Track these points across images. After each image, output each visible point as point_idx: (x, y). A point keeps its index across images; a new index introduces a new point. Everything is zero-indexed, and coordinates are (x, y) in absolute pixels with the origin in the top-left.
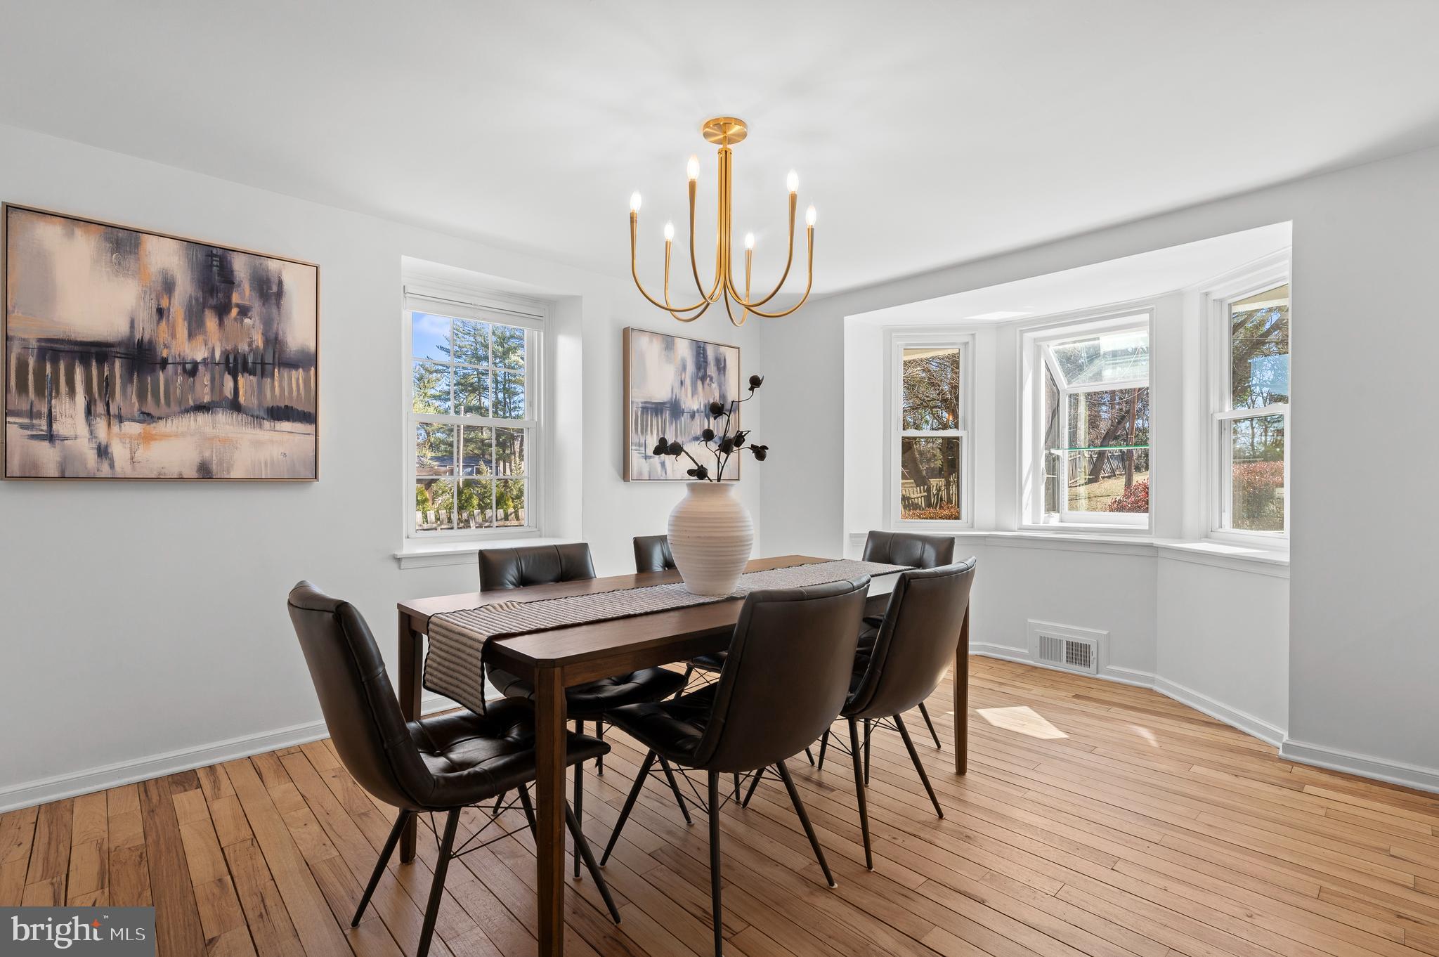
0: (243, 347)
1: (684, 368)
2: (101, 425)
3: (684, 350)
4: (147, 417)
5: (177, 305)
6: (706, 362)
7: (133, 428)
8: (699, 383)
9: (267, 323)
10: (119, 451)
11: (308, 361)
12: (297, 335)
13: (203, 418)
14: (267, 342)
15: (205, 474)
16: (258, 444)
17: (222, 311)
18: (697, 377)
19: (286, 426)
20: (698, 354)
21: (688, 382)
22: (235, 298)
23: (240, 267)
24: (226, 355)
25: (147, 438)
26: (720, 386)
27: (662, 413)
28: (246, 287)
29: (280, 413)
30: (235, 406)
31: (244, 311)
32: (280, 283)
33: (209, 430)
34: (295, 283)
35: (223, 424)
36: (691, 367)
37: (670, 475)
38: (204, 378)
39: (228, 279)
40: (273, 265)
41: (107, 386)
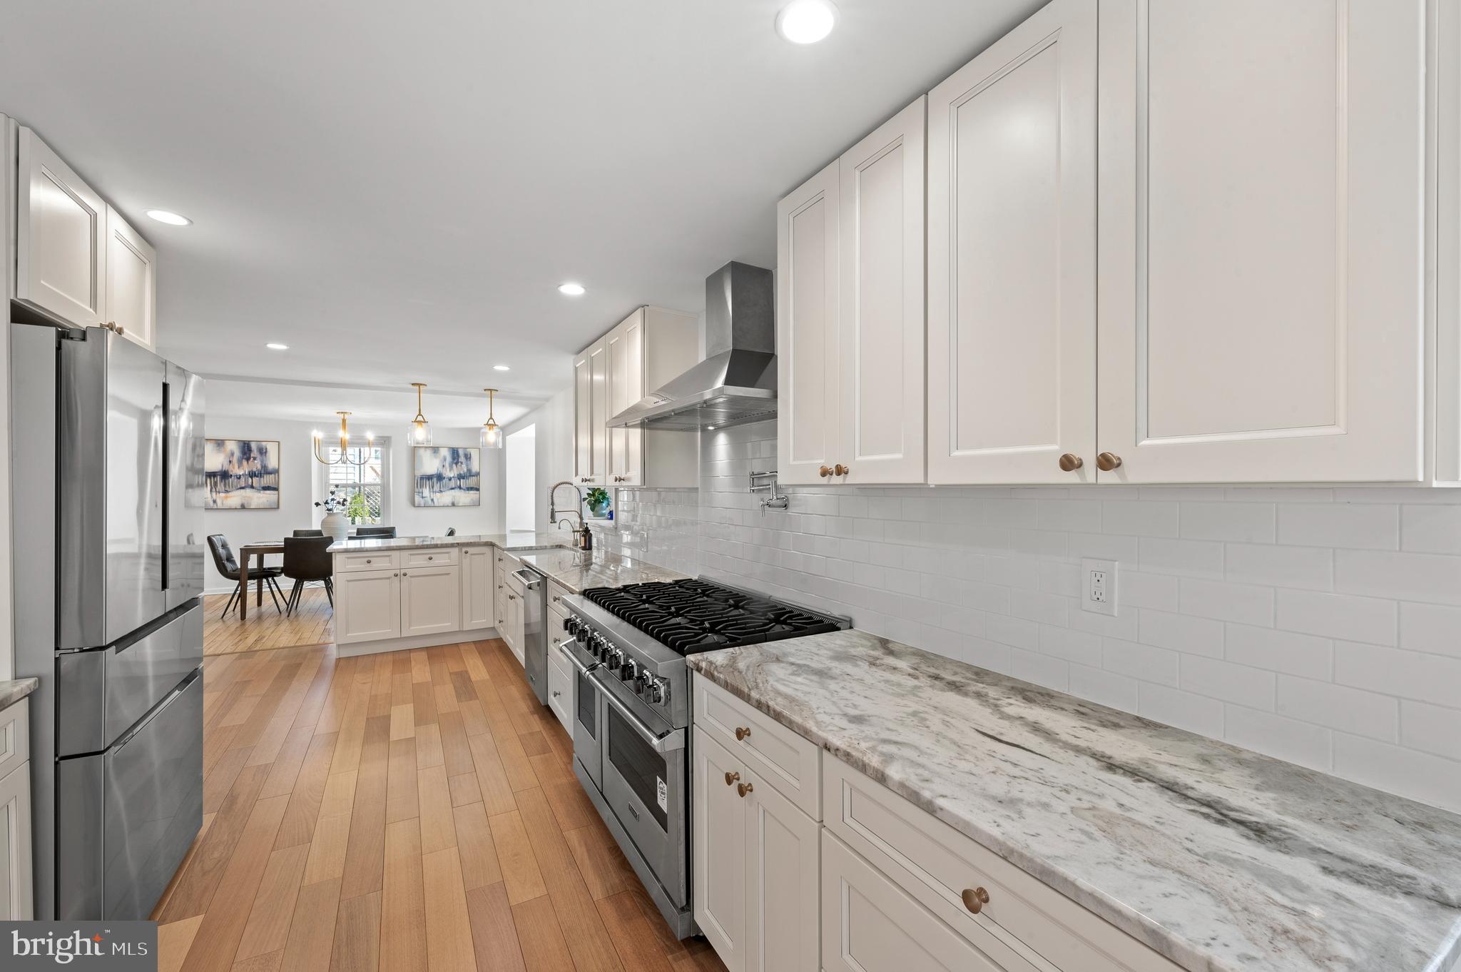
0: (254, 469)
1: (445, 460)
2: (214, 494)
3: (445, 452)
4: (226, 492)
5: (235, 460)
6: (458, 456)
7: (222, 495)
8: (454, 465)
9: (262, 461)
10: (219, 502)
11: (276, 472)
12: (272, 463)
13: (242, 491)
14: (262, 467)
15: (243, 507)
16: (259, 498)
17: (248, 459)
18: (453, 463)
19: (268, 492)
20: (453, 453)
21: (447, 465)
22: (252, 455)
23: (254, 446)
24: (249, 472)
25: (226, 497)
26: (467, 466)
27: (432, 479)
28: (255, 451)
29: (265, 488)
30: (252, 487)
31: (255, 459)
32: (266, 449)
33: (244, 494)
34: (272, 449)
35: (248, 492)
36: (449, 459)
37: (436, 504)
38: (243, 479)
39: (250, 450)
40: (264, 444)
41: (216, 484)
